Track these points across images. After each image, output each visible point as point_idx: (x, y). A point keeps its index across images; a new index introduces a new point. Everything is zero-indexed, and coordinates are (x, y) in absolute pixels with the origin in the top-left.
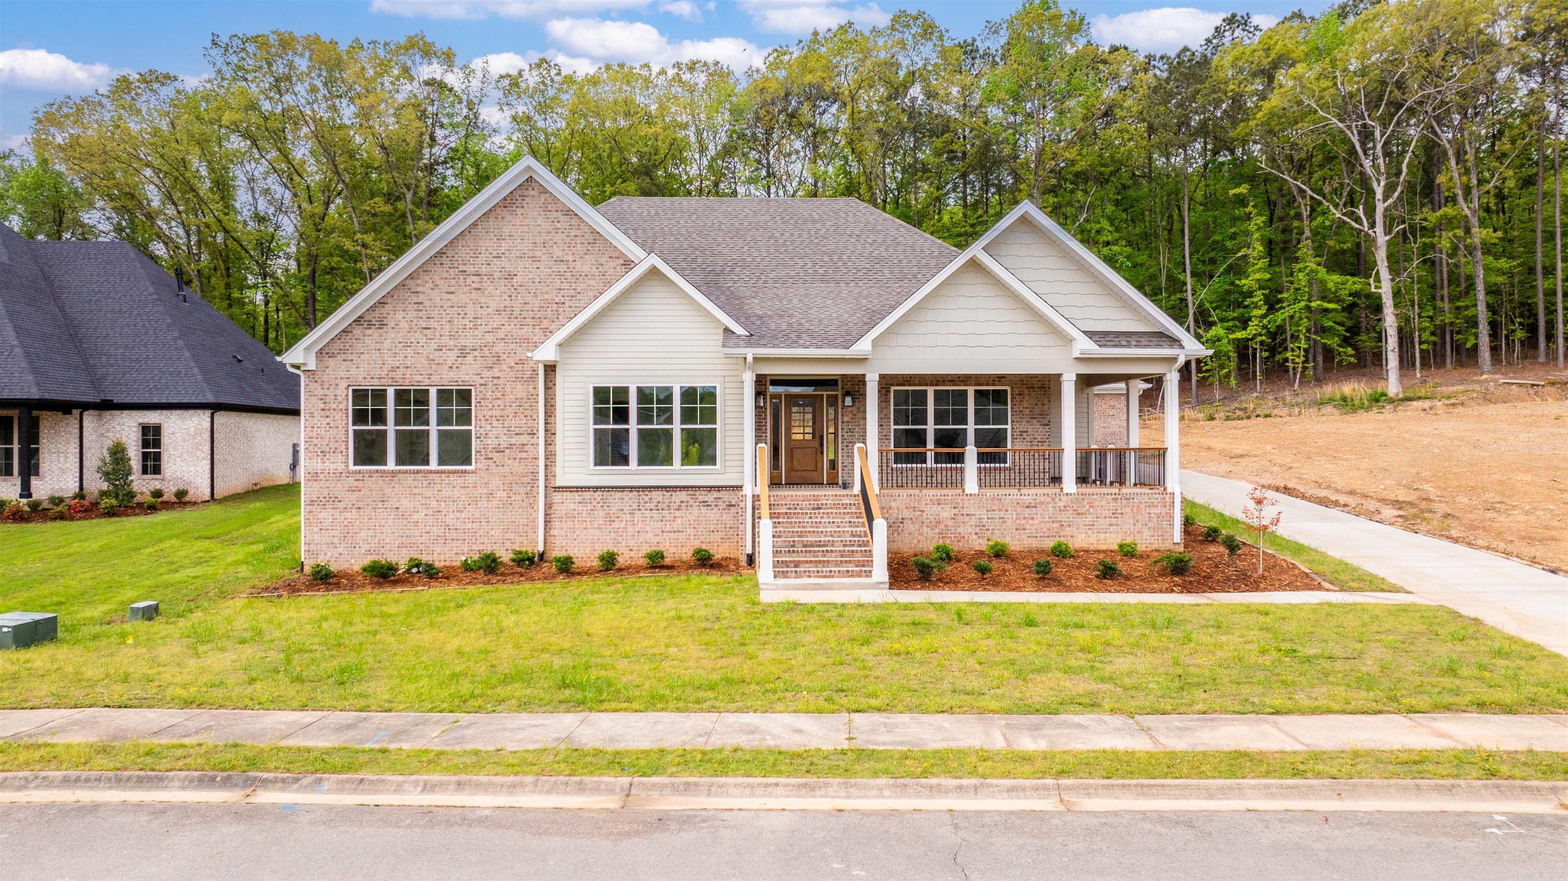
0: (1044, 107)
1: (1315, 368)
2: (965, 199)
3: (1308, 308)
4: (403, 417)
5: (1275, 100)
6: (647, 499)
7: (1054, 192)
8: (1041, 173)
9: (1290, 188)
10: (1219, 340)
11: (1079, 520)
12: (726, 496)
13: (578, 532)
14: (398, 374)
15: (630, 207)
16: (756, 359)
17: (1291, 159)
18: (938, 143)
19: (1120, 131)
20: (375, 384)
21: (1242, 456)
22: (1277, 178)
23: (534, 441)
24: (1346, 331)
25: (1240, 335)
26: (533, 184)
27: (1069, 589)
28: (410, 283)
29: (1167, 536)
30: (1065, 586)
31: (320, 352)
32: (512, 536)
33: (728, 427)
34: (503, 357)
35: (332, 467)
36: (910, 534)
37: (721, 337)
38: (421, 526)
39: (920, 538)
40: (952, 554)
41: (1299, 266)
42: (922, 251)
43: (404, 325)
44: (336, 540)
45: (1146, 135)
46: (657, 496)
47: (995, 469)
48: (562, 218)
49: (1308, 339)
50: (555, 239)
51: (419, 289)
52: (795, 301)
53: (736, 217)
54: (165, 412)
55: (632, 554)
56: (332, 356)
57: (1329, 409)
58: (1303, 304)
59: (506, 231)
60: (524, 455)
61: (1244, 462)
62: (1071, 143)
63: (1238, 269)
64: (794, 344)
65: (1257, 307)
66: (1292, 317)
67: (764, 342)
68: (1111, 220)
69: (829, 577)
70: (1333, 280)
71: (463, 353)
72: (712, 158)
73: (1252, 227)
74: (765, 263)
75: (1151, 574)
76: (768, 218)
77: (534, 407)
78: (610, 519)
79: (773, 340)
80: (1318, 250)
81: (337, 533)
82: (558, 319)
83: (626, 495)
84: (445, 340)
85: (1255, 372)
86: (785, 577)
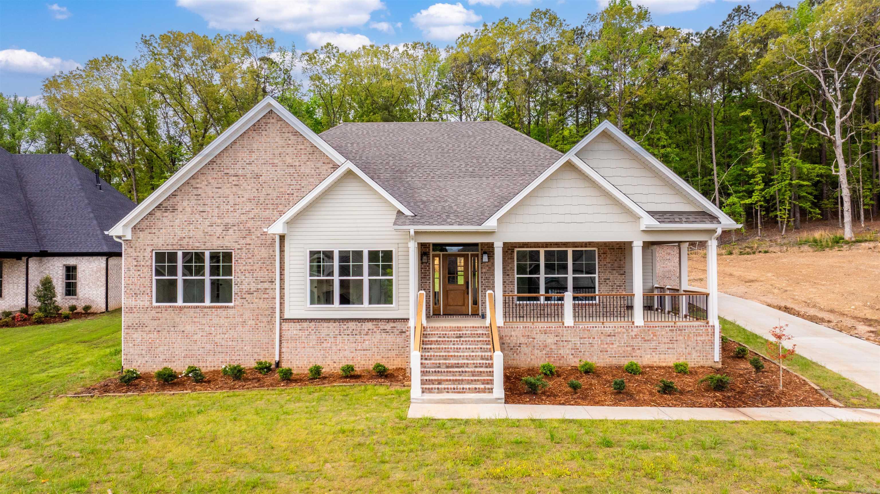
0: (625, 65)
1: (795, 221)
2: (577, 121)
3: (790, 184)
4: (188, 270)
5: (768, 58)
6: (345, 327)
7: (631, 116)
8: (622, 104)
9: (778, 111)
10: (734, 204)
11: (646, 345)
12: (398, 325)
13: (299, 350)
14: (184, 242)
15: (351, 129)
16: (416, 233)
17: (777, 93)
18: (560, 87)
19: (672, 79)
20: (169, 249)
21: (752, 281)
22: (768, 105)
23: (272, 287)
24: (815, 199)
25: (748, 201)
26: (273, 115)
27: (638, 403)
28: (193, 182)
29: (709, 356)
30: (636, 400)
31: (134, 228)
32: (258, 350)
33: (400, 278)
34: (253, 230)
35: (142, 304)
36: (525, 354)
37: (394, 217)
38: (199, 343)
39: (532, 357)
40: (553, 370)
41: (784, 159)
42: (539, 155)
43: (188, 209)
44: (144, 352)
45: (687, 81)
46: (352, 325)
47: (586, 304)
48: (292, 138)
49: (790, 203)
50: (287, 151)
51: (198, 186)
52: (450, 190)
53: (418, 134)
54: (79, 258)
55: (335, 365)
56: (142, 230)
57: (806, 248)
58: (787, 182)
59: (255, 146)
60: (266, 296)
61: (755, 285)
62: (640, 86)
63: (745, 161)
64: (444, 222)
65: (757, 184)
66: (779, 190)
67: (422, 220)
68: (667, 132)
69: (462, 392)
70: (807, 167)
71: (227, 227)
72: (428, 100)
73: (754, 135)
74: (434, 165)
75: (699, 389)
76: (439, 135)
77: (273, 264)
78: (320, 341)
79: (430, 220)
80: (797, 148)
81: (144, 348)
82: (289, 205)
83: (331, 325)
84: (215, 219)
85: (757, 224)
86: (430, 392)
